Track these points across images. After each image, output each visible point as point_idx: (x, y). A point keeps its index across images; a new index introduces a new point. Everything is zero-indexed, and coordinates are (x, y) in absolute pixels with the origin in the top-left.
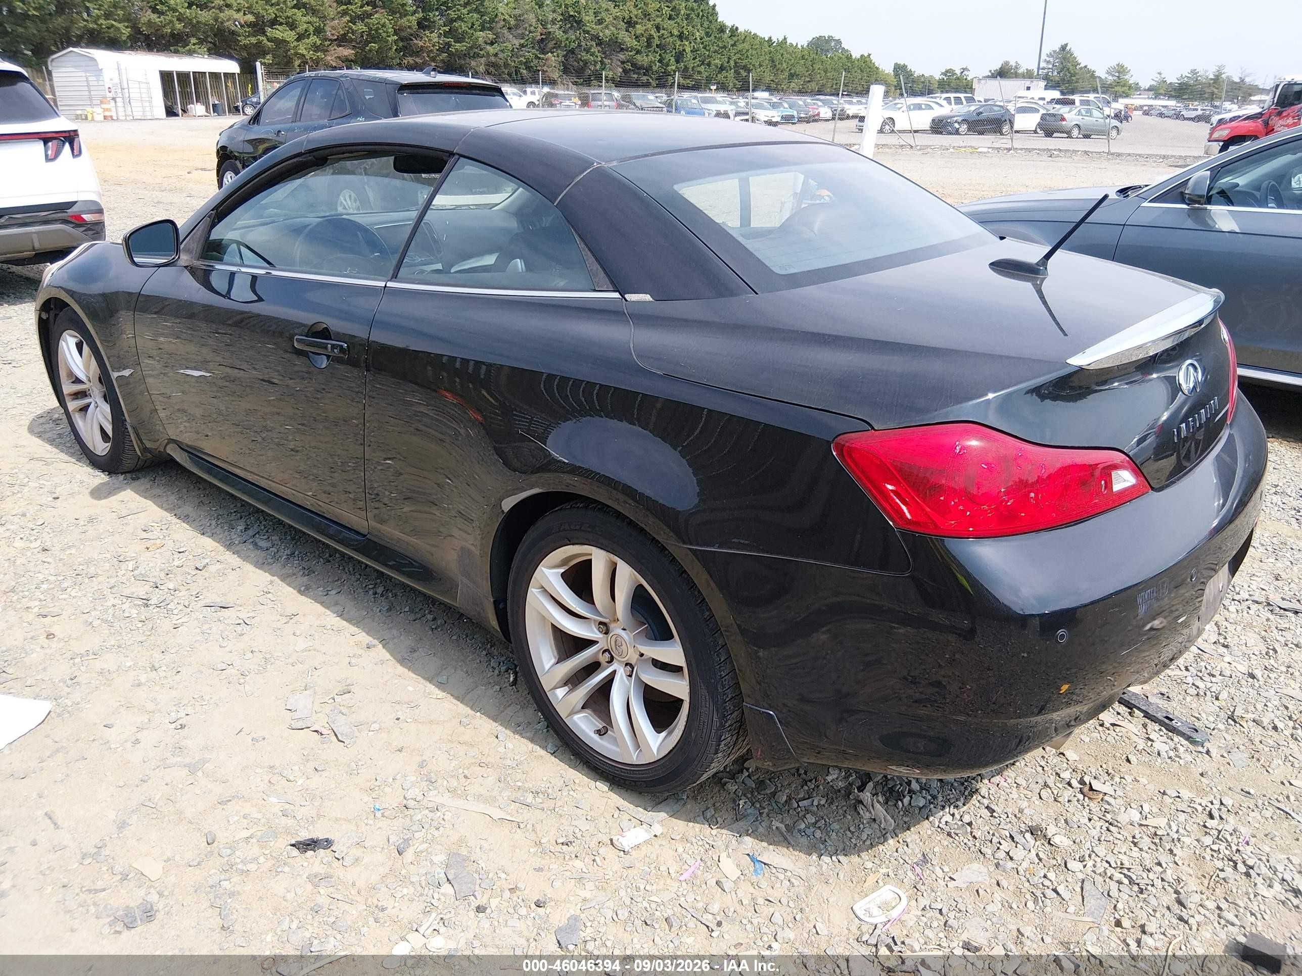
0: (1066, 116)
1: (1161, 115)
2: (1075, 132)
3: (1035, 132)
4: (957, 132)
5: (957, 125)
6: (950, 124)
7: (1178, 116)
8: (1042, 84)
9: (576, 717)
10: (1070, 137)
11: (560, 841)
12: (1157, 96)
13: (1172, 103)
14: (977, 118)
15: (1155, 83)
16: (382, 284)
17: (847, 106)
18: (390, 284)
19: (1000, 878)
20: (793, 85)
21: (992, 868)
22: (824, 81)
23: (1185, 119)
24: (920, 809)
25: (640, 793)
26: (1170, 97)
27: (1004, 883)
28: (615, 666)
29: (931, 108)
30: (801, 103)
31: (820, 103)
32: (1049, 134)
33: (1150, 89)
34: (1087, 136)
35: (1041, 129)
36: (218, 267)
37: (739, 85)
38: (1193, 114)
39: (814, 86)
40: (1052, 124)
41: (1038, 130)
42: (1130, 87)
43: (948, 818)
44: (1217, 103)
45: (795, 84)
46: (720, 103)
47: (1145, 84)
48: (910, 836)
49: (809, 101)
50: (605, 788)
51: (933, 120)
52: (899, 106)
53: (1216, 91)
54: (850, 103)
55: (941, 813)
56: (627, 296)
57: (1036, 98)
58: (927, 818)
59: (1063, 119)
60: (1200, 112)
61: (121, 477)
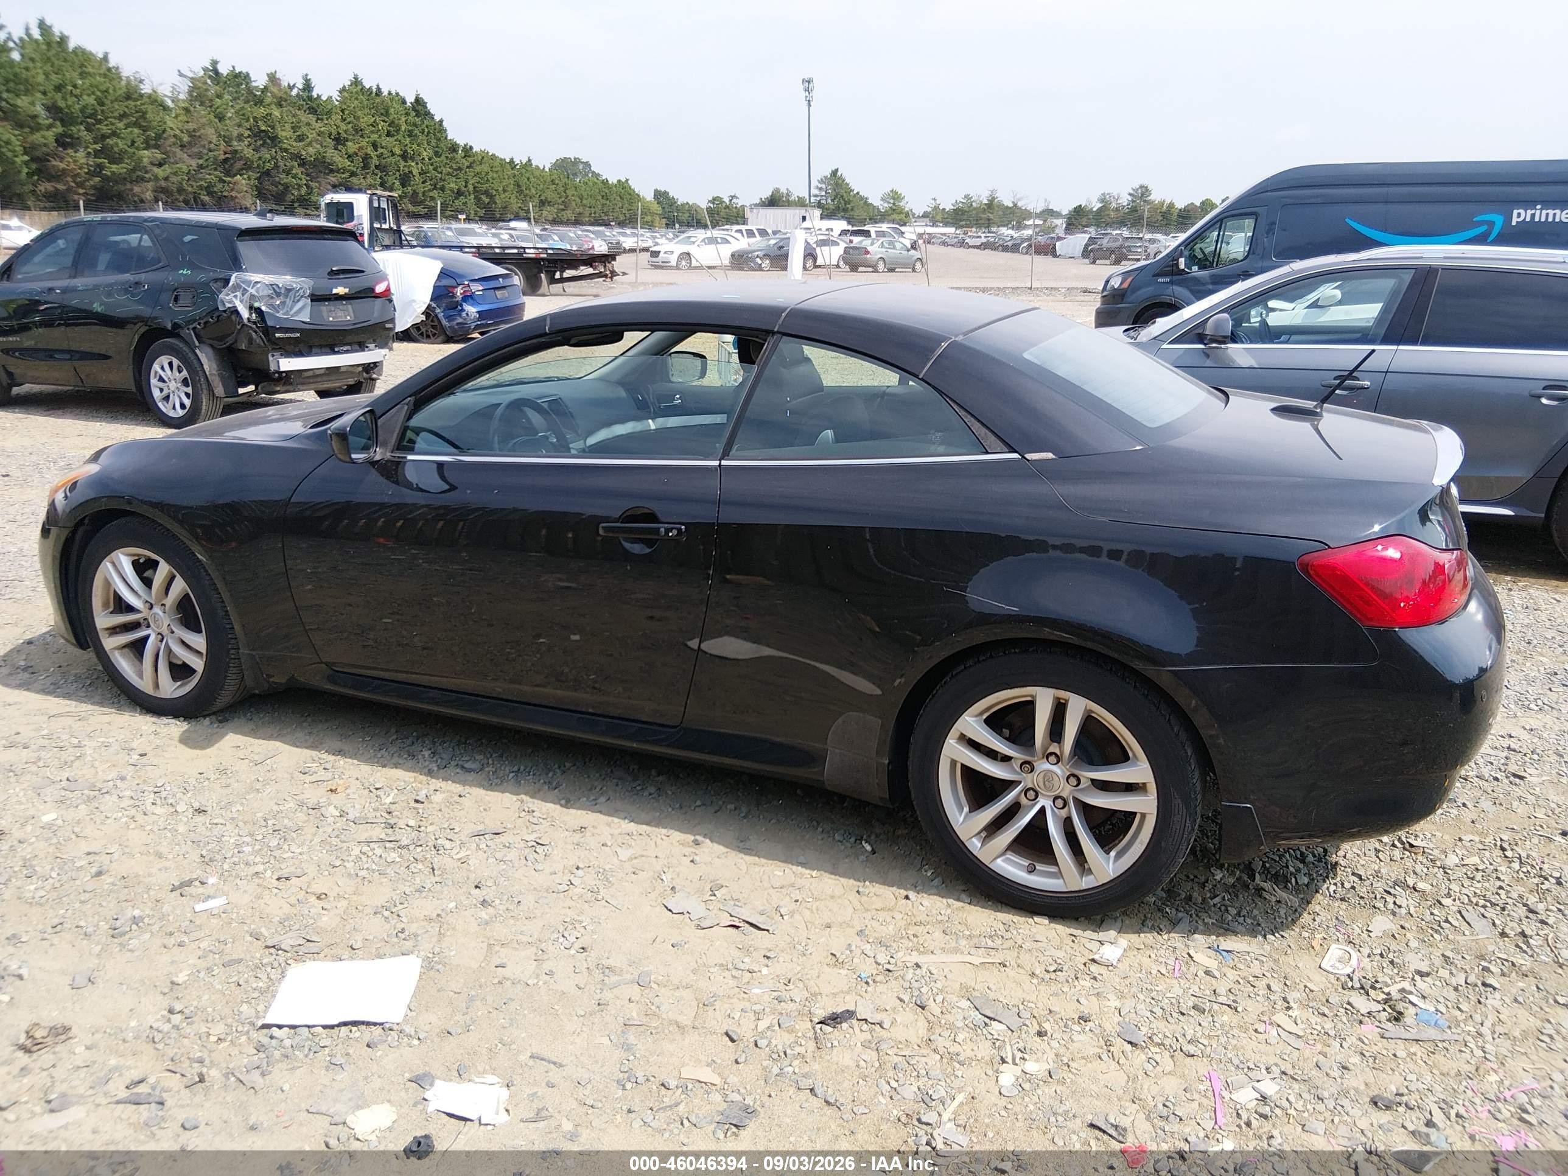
0: (869, 249)
1: (944, 243)
2: (881, 266)
3: (838, 266)
4: (760, 268)
5: (759, 261)
6: (752, 260)
7: (962, 244)
8: (817, 213)
9: (999, 861)
10: (876, 271)
11: (1052, 969)
12: (934, 224)
13: (951, 230)
14: (779, 253)
15: (929, 210)
16: (717, 463)
17: (622, 239)
18: (724, 463)
19: (1402, 923)
20: (545, 213)
21: (1391, 917)
22: (581, 210)
23: (970, 247)
24: (1307, 886)
25: (1077, 919)
26: (946, 225)
27: (1407, 925)
28: (1042, 802)
29: (728, 242)
30: (572, 235)
31: (592, 236)
32: (854, 268)
33: (925, 215)
34: (892, 270)
35: (846, 263)
36: (410, 457)
37: (482, 212)
38: (978, 242)
39: (569, 214)
40: (856, 257)
41: (841, 263)
42: (907, 215)
43: (1332, 888)
44: (994, 229)
45: (548, 212)
46: (480, 235)
47: (919, 212)
48: (1314, 907)
49: (580, 233)
50: (1046, 921)
51: (733, 255)
52: (693, 239)
53: (991, 216)
54: (624, 235)
55: (1326, 886)
56: (1028, 456)
57: (824, 229)
58: (1317, 892)
59: (867, 252)
60: (984, 240)
61: (207, 721)
